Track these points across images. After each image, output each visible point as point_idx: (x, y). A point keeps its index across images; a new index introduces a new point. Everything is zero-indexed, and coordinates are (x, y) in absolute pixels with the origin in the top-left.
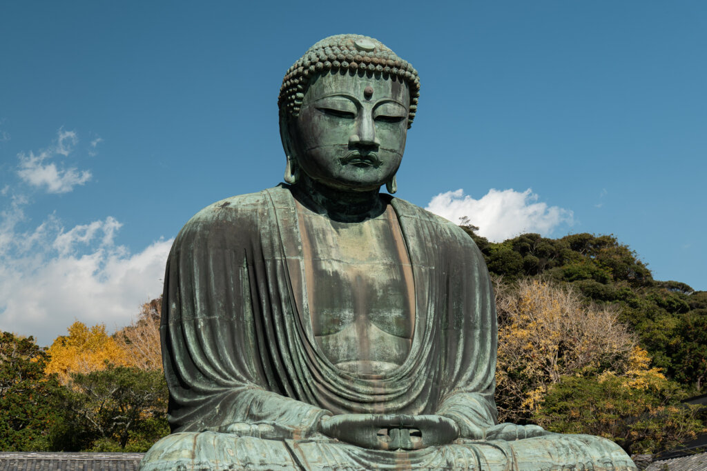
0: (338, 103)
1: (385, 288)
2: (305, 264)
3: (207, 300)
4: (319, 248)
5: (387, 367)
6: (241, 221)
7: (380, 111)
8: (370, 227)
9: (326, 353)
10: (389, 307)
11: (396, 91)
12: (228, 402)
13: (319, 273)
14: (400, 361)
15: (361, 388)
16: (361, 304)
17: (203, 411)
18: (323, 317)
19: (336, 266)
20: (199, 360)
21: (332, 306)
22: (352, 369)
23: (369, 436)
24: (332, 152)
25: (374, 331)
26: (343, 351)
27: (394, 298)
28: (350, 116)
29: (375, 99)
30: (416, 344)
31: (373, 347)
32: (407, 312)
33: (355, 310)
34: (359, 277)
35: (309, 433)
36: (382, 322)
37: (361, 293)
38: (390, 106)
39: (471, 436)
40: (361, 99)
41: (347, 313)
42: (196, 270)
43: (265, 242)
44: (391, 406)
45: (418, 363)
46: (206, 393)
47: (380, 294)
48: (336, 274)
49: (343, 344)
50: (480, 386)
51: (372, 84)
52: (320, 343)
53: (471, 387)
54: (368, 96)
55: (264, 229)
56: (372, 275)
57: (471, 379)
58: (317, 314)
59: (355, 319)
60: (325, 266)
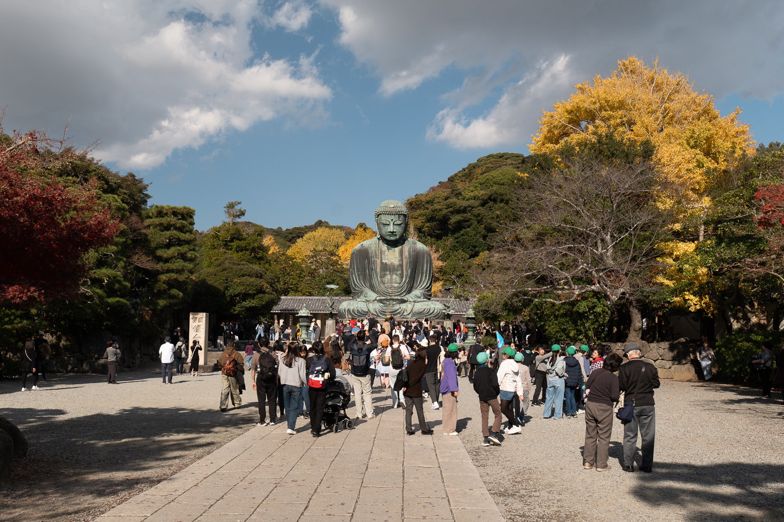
0: (384, 222)
1: (397, 266)
2: (378, 261)
3: (357, 269)
4: (383, 256)
5: (396, 285)
6: (365, 249)
7: (395, 223)
8: (397, 249)
9: (382, 282)
10: (398, 271)
11: (399, 218)
12: (362, 292)
13: (382, 263)
14: (400, 284)
15: (389, 290)
16: (392, 270)
17: (357, 294)
18: (382, 274)
19: (386, 261)
20: (356, 283)
21: (384, 271)
22: (388, 286)
23: (385, 302)
24: (384, 233)
25: (394, 276)
26: (386, 281)
27: (400, 268)
28: (389, 225)
29: (394, 221)
30: (404, 279)
31: (393, 280)
32: (402, 272)
33: (390, 272)
34: (392, 263)
35: (374, 301)
36: (396, 274)
37: (392, 267)
38: (398, 221)
39: (410, 301)
40: (390, 221)
41: (388, 273)
42: (355, 262)
43: (370, 255)
44: (396, 294)
45: (404, 284)
46: (358, 290)
47: (396, 267)
48: (386, 263)
49: (386, 280)
50: (423, 288)
51: (393, 217)
52: (381, 280)
53: (421, 288)
54: (392, 220)
55: (370, 251)
56: (395, 263)
57: (421, 287)
58: (381, 273)
59: (390, 274)
60: (384, 261)
